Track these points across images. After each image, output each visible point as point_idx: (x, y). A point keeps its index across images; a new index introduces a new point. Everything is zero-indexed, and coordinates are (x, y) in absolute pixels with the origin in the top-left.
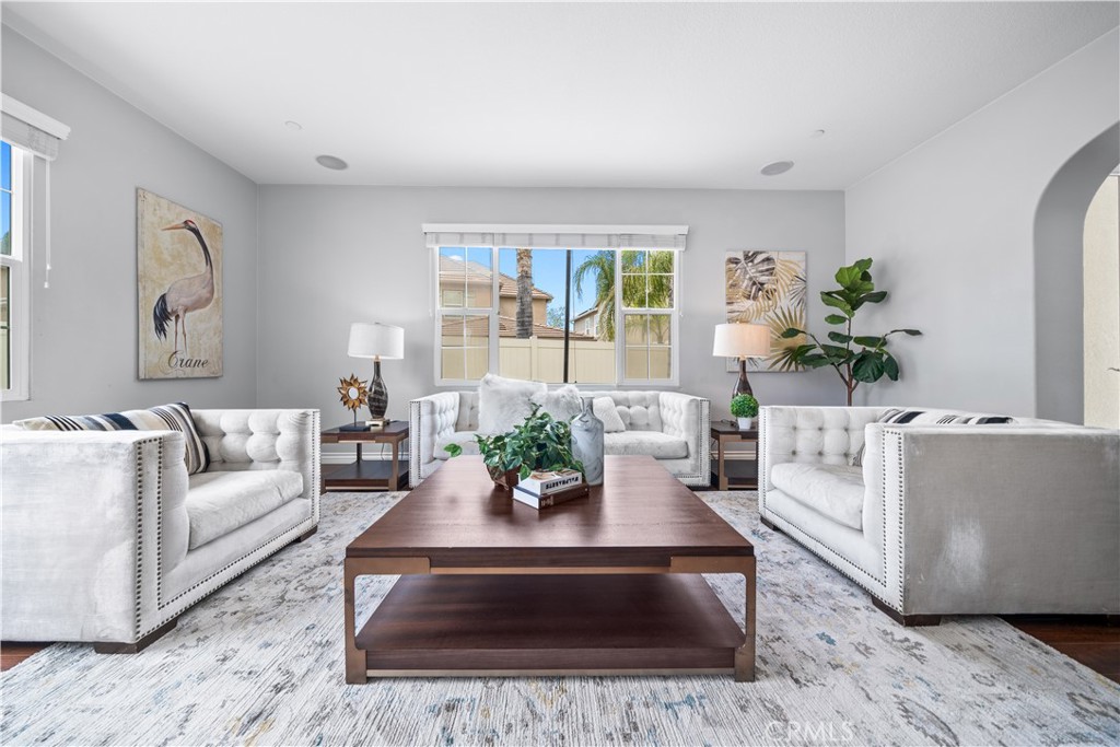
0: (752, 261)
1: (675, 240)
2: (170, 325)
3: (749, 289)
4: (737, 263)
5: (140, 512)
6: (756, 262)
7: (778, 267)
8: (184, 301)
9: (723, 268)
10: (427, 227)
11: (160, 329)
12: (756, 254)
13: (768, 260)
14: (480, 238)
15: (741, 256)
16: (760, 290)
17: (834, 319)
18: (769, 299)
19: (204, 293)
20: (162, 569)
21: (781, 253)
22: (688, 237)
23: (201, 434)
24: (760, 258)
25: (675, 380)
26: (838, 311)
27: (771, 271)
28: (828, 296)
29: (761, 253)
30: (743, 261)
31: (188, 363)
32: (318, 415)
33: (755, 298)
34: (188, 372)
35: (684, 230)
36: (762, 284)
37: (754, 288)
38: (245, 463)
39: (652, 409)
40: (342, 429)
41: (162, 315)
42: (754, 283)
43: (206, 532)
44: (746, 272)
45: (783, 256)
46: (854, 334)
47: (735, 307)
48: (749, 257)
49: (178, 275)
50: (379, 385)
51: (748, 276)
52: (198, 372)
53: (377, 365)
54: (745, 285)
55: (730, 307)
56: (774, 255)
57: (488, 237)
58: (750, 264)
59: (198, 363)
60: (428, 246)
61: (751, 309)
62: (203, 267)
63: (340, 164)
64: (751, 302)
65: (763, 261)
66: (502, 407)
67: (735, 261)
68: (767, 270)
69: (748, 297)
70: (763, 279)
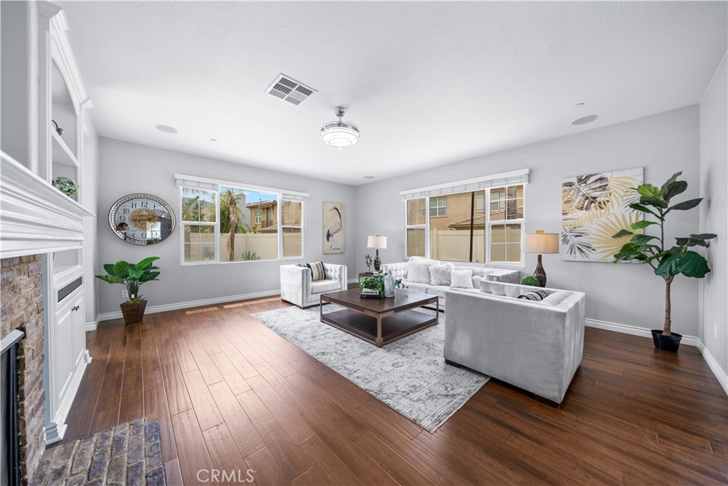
0: (585, 182)
2: (330, 238)
3: (582, 203)
4: (571, 186)
5: (303, 283)
6: (588, 182)
7: (611, 183)
8: (334, 231)
9: (561, 189)
11: (328, 240)
12: (588, 177)
13: (601, 179)
15: (574, 180)
16: (592, 202)
18: (601, 208)
19: (339, 227)
20: (307, 296)
21: (613, 173)
23: (324, 270)
24: (593, 179)
25: (523, 263)
27: (604, 188)
29: (594, 175)
30: (577, 184)
31: (334, 249)
32: (346, 268)
33: (587, 209)
34: (335, 251)
35: (526, 171)
36: (595, 198)
37: (587, 201)
38: (330, 279)
40: (366, 273)
41: (328, 236)
42: (587, 198)
43: (314, 291)
44: (579, 191)
45: (616, 175)
47: (569, 216)
48: (582, 180)
49: (332, 224)
50: (377, 258)
51: (581, 194)
52: (338, 251)
53: (377, 251)
54: (578, 200)
55: (565, 217)
56: (607, 175)
58: (584, 184)
59: (337, 249)
60: (402, 201)
61: (584, 216)
62: (339, 219)
63: (372, 177)
64: (584, 211)
65: (596, 180)
67: (570, 184)
68: (600, 187)
69: (581, 209)
70: (595, 194)
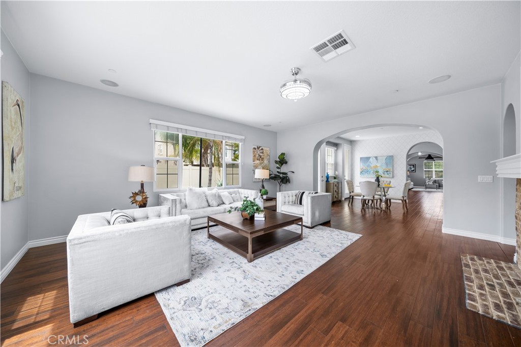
1: (241, 140)
2: (14, 166)
7: (264, 151)
8: (16, 150)
9: (252, 150)
10: (152, 121)
11: (12, 169)
12: (260, 147)
13: (262, 149)
14: (176, 129)
15: (256, 147)
16: (260, 158)
17: (278, 168)
18: (262, 160)
19: (21, 143)
21: (265, 148)
22: (244, 140)
24: (261, 148)
25: (240, 185)
26: (278, 166)
28: (276, 162)
31: (17, 189)
33: (259, 160)
35: (243, 137)
39: (238, 195)
41: (13, 160)
42: (259, 156)
44: (257, 152)
46: (281, 172)
47: (255, 162)
48: (258, 148)
51: (258, 154)
52: (19, 194)
53: (142, 184)
54: (257, 156)
56: (263, 148)
57: (180, 130)
58: (258, 150)
59: (20, 189)
60: (152, 129)
61: (258, 163)
62: (20, 127)
64: (258, 161)
66: (198, 198)
67: (255, 149)
68: (262, 152)
70: (261, 155)
